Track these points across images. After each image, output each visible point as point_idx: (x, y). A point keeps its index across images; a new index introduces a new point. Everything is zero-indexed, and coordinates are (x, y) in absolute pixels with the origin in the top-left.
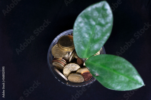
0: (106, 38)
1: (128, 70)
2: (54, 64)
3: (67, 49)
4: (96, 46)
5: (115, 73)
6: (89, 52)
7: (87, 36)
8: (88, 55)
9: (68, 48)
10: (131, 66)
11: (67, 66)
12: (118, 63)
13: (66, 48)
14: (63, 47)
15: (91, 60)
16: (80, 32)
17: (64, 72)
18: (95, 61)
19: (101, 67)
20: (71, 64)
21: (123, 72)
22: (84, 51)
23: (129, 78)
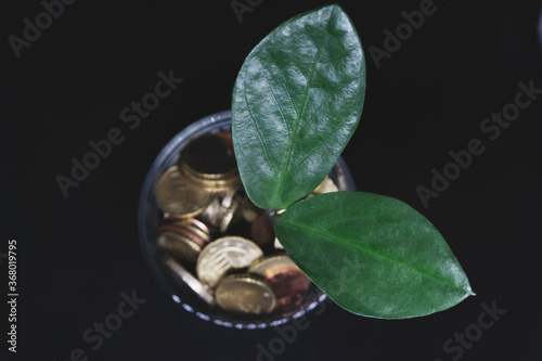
0: (345, 132)
1: (421, 244)
2: (162, 241)
3: (213, 183)
4: (313, 164)
5: (379, 256)
6: (289, 183)
7: (280, 127)
8: (285, 195)
9: (215, 179)
10: (428, 228)
11: (212, 247)
12: (385, 220)
13: (212, 179)
14: (197, 177)
15: (295, 213)
16: (256, 110)
17: (202, 272)
18: (308, 219)
19: (332, 238)
20: (226, 241)
21: (402, 250)
22: (272, 183)
23: (423, 271)
